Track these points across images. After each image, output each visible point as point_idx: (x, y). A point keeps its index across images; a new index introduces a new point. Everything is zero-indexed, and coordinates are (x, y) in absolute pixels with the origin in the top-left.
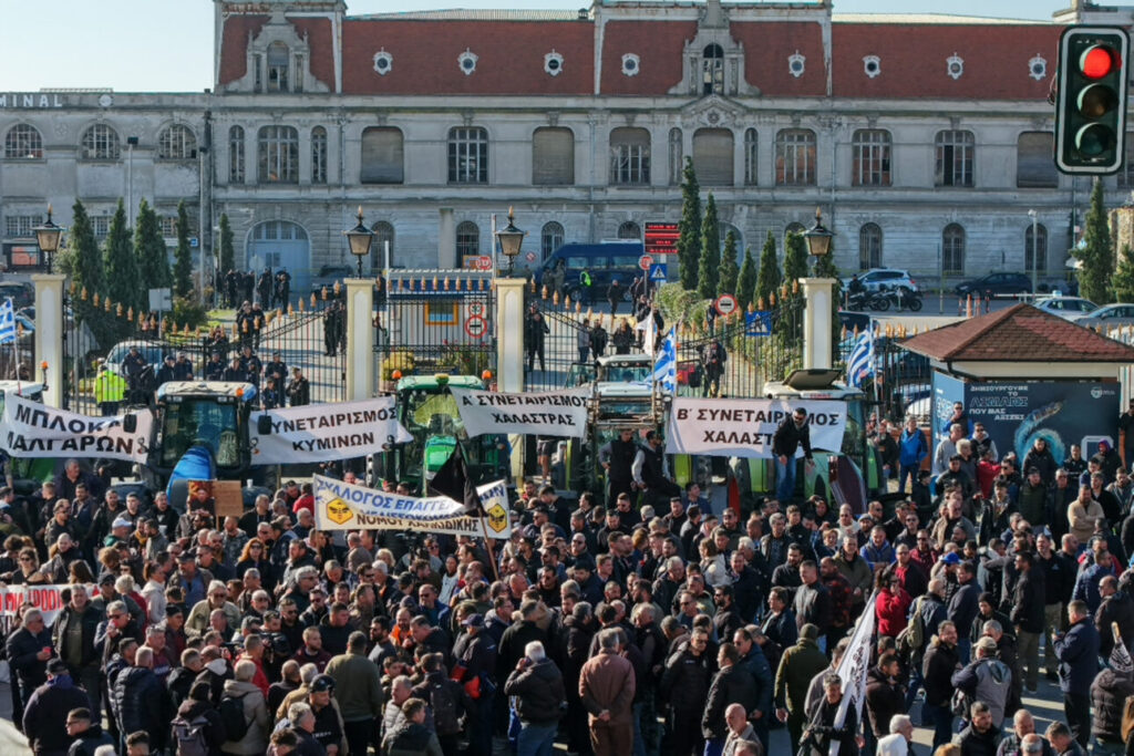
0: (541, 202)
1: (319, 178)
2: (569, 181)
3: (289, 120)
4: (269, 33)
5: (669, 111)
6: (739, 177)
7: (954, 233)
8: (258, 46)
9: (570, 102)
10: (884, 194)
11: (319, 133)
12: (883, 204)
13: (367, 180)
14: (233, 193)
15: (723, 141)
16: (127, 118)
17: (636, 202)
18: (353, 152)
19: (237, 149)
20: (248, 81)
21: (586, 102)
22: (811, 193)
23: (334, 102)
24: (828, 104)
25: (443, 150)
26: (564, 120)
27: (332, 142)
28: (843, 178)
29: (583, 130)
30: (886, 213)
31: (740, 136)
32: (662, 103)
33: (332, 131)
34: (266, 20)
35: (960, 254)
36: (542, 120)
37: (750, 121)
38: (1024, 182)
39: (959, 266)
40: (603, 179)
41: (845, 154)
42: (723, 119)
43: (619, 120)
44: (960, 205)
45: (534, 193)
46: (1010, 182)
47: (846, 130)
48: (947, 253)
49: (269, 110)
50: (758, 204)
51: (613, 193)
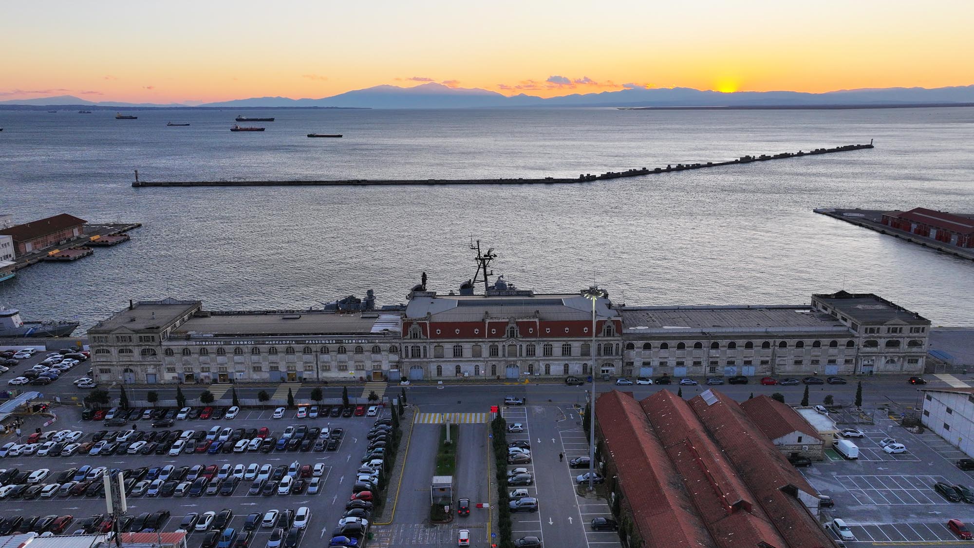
0: (474, 361)
1: (425, 356)
2: (481, 356)
3: (418, 345)
4: (413, 326)
5: (503, 341)
6: (518, 354)
7: (566, 367)
8: (411, 329)
9: (481, 340)
10: (551, 358)
11: (425, 347)
12: (550, 360)
13: (435, 357)
14: (406, 360)
15: (514, 347)
16: (382, 344)
17: (495, 361)
18: (432, 350)
19: (407, 351)
20: (409, 336)
21: (484, 340)
22: (534, 358)
23: (428, 341)
24: (538, 339)
25: (453, 350)
26: (479, 344)
27: (428, 349)
28: (542, 354)
29: (483, 346)
30: (551, 362)
31: (518, 346)
32: (500, 340)
33: (428, 346)
34: (412, 323)
35: (568, 370)
36: (474, 344)
37: (520, 343)
38: (582, 355)
39: (568, 373)
40: (488, 356)
41: (542, 350)
42: (514, 343)
43: (491, 344)
44: (567, 360)
45: (473, 359)
46: (579, 355)
47: (542, 345)
48: (565, 370)
49: (413, 343)
50: (522, 360)
51: (490, 359)
